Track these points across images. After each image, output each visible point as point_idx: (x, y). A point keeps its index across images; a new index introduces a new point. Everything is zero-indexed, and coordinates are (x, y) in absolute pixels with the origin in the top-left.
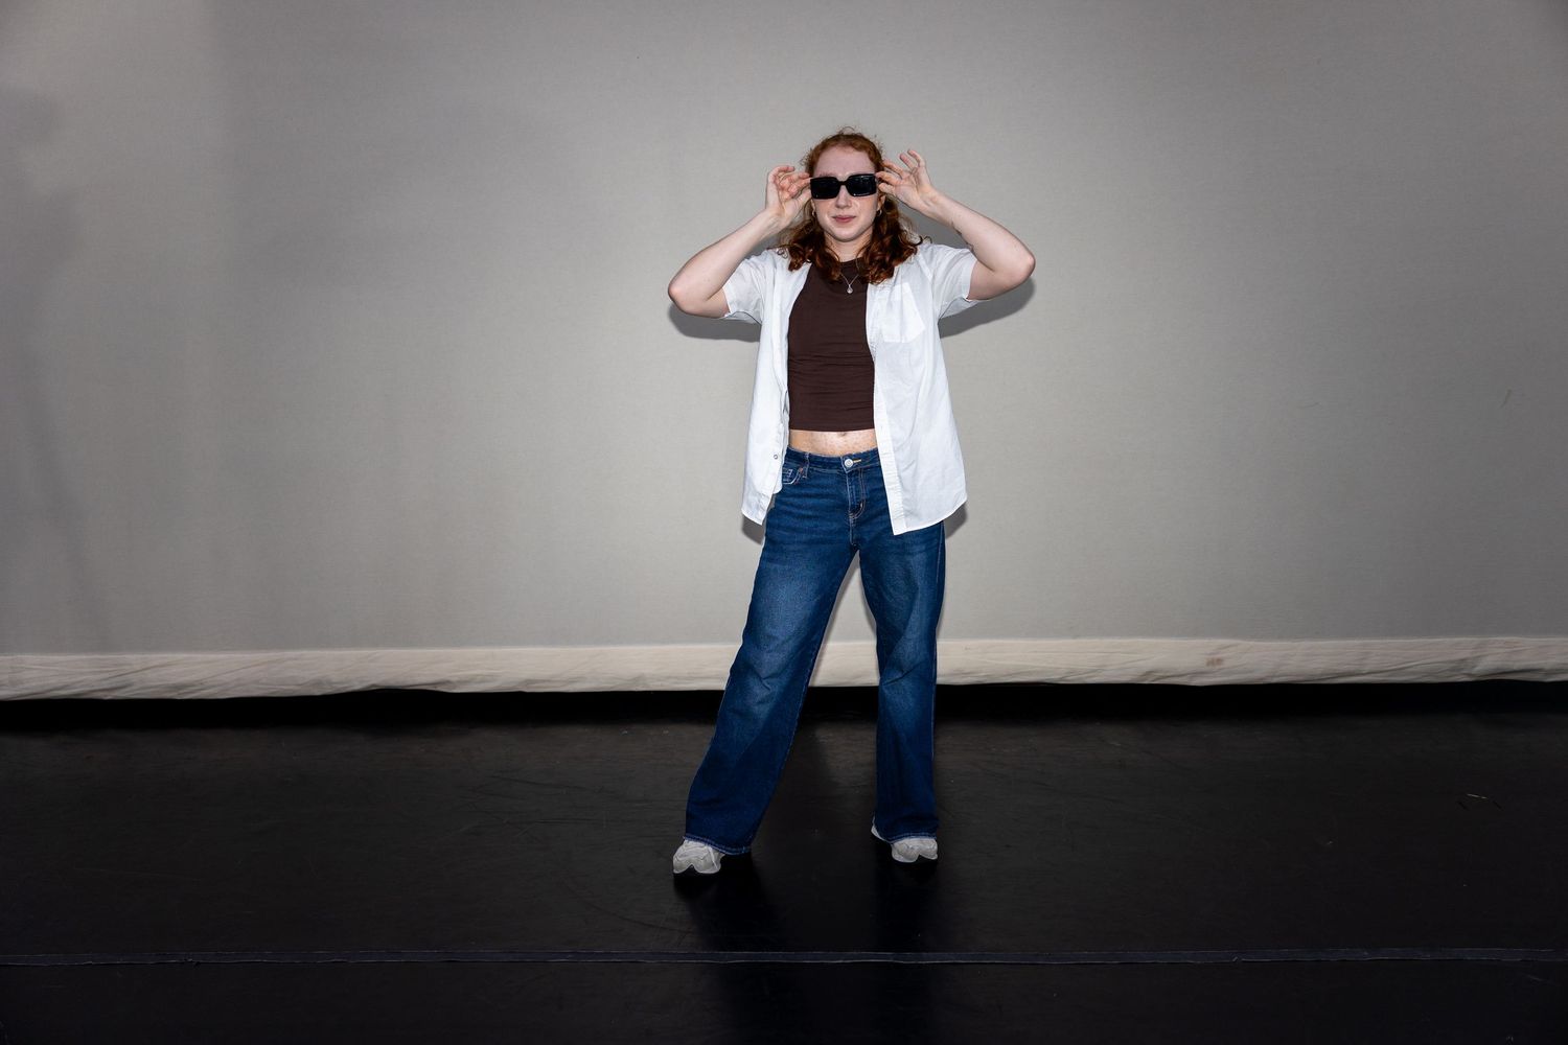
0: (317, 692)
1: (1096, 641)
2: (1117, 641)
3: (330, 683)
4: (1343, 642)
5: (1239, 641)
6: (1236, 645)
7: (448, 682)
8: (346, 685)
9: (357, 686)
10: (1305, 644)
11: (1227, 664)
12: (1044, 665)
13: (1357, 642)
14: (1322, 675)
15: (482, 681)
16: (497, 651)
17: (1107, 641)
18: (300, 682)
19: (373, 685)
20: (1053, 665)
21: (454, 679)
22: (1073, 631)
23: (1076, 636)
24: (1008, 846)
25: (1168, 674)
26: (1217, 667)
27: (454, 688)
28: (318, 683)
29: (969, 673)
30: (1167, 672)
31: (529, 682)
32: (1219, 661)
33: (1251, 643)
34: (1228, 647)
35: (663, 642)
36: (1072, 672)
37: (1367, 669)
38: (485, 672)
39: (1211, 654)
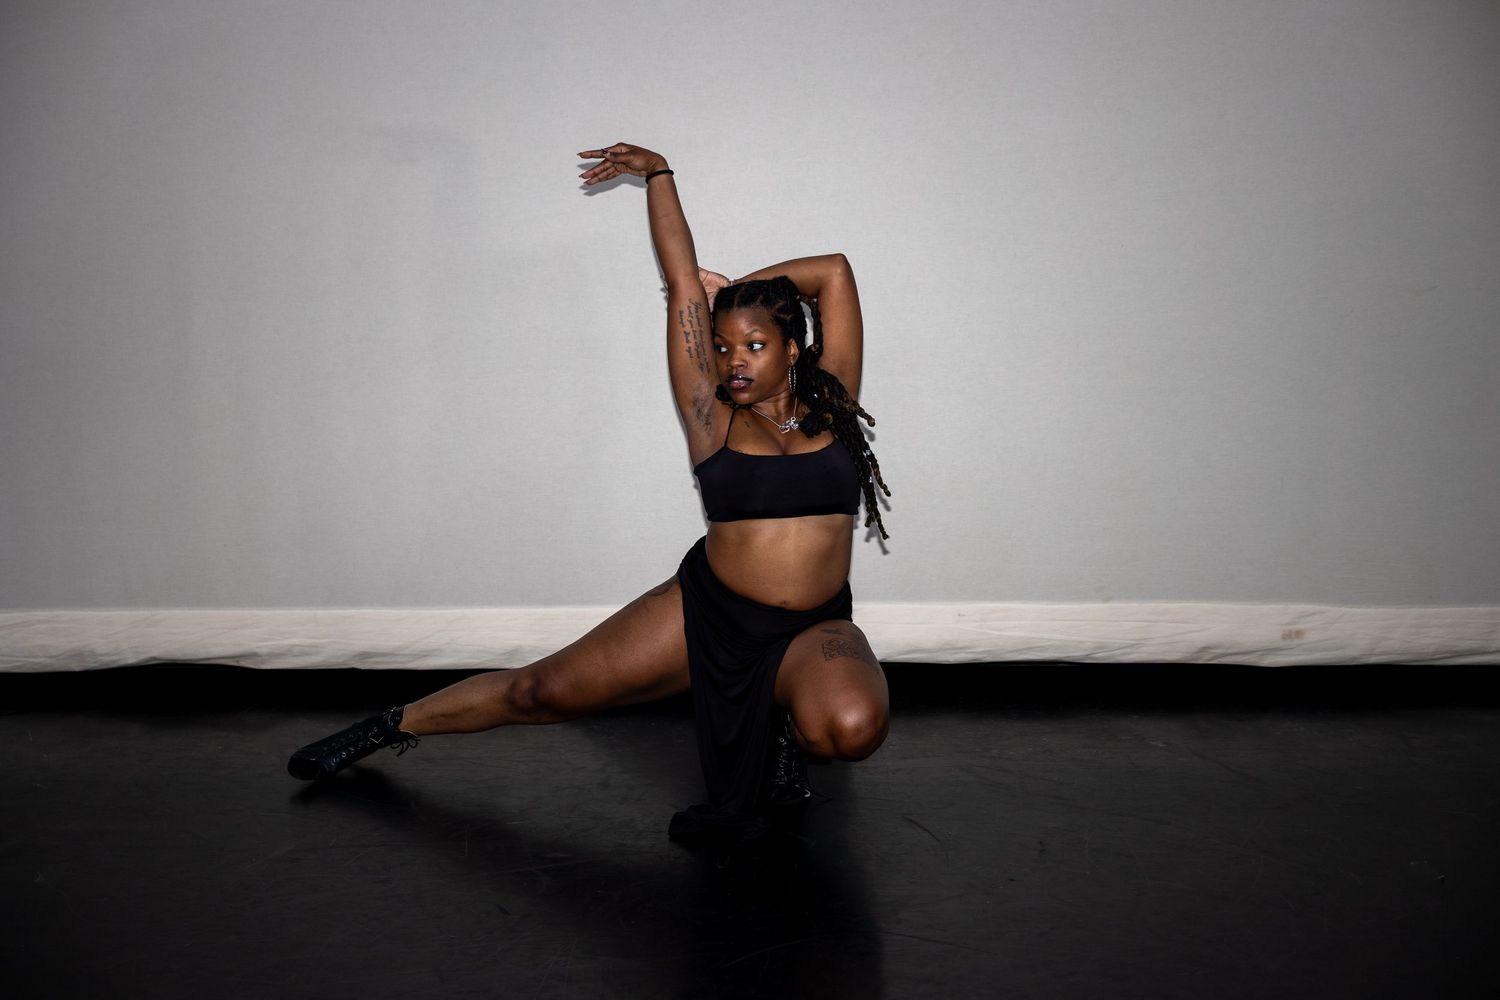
0: (75, 666)
1: (1135, 606)
2: (1163, 605)
3: (93, 654)
4: (1464, 610)
5: (1329, 608)
6: (1321, 613)
7: (254, 655)
8: (114, 658)
9: (131, 659)
10: (1414, 613)
11: (1309, 637)
12: (1064, 637)
13: (1482, 609)
14: (1436, 653)
15: (302, 654)
16: (321, 613)
17: (1149, 606)
18: (54, 654)
19: (154, 658)
20: (1074, 638)
21: (263, 651)
22: (1103, 593)
23: (1107, 599)
24: (1012, 880)
25: (1235, 651)
26: (1296, 642)
27: (263, 663)
28: (78, 654)
29: (961, 648)
30: (1229, 648)
31: (365, 655)
32: (1299, 634)
33: (1344, 610)
34: (1314, 614)
35: (548, 602)
36: (1101, 647)
37: (1494, 646)
38: (309, 641)
39: (1287, 624)
